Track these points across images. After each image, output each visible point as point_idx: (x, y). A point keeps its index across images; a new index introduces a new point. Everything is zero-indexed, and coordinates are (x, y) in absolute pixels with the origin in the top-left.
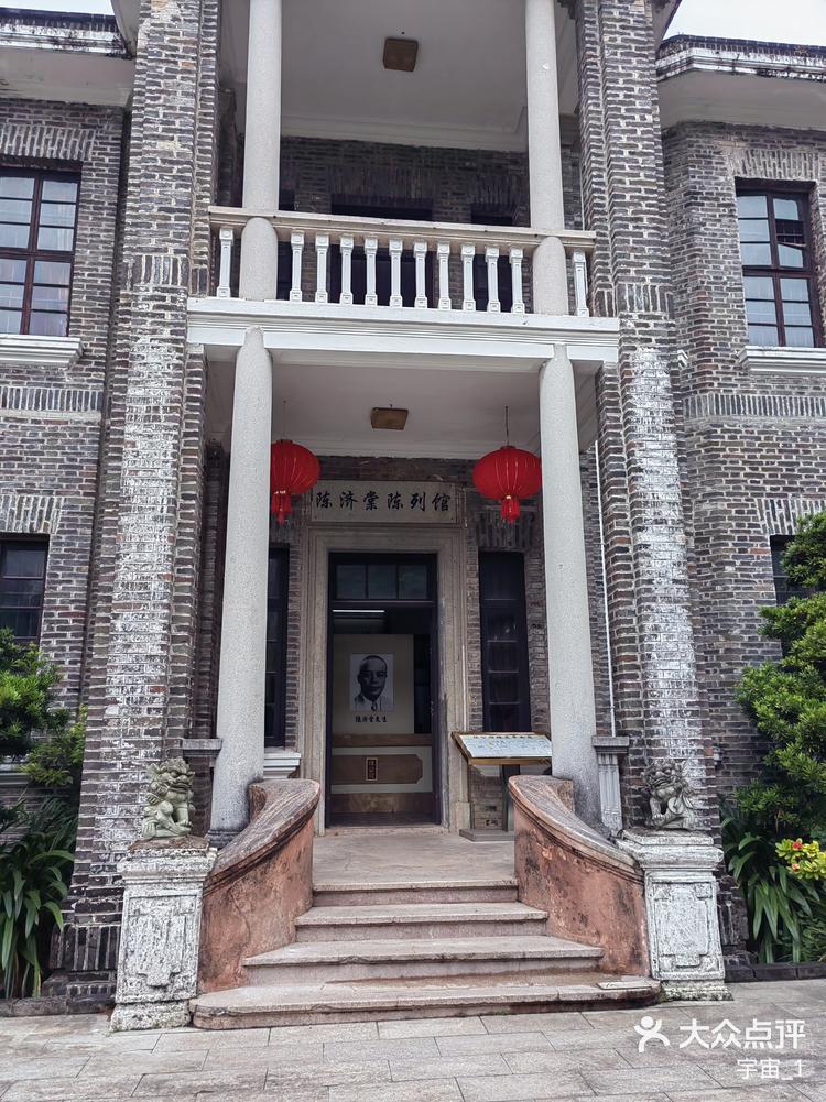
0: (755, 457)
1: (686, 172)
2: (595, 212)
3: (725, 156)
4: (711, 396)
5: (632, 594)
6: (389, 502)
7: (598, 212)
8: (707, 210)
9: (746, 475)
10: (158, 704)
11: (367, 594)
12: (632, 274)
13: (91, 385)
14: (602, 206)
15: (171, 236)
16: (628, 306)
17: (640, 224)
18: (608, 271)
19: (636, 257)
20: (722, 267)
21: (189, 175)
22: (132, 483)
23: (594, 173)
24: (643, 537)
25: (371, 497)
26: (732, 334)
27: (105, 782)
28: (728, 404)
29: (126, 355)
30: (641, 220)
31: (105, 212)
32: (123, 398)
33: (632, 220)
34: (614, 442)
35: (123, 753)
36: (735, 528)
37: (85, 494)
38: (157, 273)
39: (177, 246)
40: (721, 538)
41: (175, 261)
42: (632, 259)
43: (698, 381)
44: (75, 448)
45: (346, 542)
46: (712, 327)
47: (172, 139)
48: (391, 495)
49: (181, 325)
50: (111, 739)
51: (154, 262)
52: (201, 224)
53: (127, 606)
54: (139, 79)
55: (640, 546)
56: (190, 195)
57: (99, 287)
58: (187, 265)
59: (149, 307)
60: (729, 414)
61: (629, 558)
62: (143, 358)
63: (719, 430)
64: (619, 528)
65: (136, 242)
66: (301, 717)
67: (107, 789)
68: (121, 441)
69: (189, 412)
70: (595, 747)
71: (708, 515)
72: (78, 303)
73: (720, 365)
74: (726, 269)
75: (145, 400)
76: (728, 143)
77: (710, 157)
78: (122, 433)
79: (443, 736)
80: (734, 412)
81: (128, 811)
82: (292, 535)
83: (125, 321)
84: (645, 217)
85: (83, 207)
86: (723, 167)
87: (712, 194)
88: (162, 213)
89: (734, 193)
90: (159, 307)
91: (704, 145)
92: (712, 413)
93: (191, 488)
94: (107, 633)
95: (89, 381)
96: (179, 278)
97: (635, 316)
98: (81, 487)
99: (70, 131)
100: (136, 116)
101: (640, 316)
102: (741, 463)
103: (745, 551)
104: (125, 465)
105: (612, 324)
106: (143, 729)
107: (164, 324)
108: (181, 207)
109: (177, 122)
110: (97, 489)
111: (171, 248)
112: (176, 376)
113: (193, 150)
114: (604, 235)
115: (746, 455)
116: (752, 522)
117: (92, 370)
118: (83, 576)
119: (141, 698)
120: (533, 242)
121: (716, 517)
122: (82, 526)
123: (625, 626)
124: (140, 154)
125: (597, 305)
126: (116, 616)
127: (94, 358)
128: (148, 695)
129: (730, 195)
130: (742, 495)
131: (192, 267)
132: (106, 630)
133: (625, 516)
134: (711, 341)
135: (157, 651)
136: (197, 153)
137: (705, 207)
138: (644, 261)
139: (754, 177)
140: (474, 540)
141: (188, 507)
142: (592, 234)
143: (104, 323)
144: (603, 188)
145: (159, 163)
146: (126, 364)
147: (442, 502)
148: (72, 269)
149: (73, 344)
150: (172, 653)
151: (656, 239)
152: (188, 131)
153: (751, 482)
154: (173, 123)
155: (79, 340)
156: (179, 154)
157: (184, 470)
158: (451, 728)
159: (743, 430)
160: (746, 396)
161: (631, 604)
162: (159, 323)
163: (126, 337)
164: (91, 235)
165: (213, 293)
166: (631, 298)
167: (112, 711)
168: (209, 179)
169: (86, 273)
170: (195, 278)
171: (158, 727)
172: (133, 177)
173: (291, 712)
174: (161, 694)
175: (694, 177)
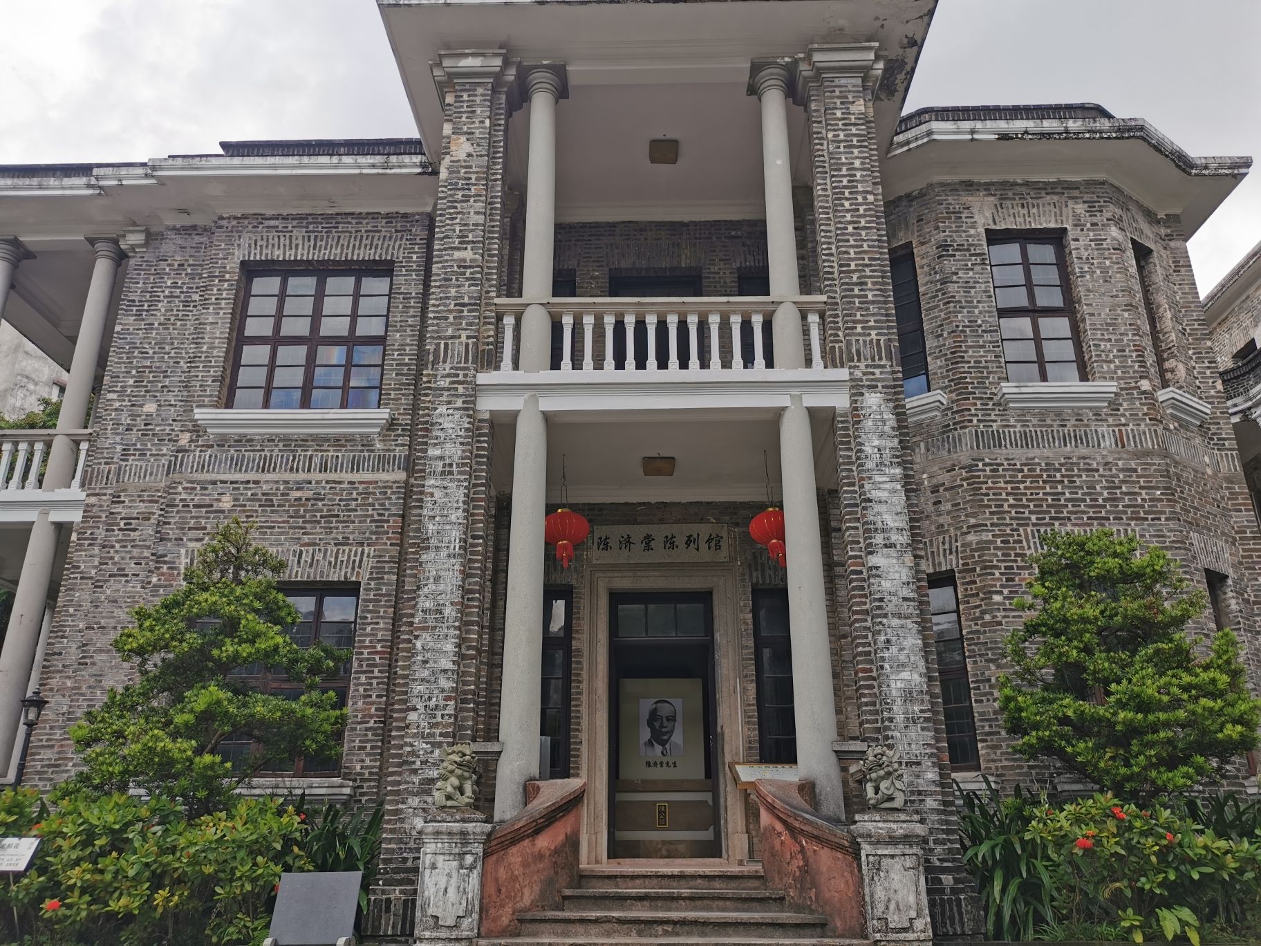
0: (1018, 488)
1: (937, 228)
2: (825, 279)
3: (974, 210)
4: (970, 432)
5: (867, 612)
6: (665, 543)
7: (829, 279)
8: (959, 260)
9: (1010, 506)
10: (450, 710)
11: (647, 631)
12: (859, 330)
13: (398, 448)
14: (832, 273)
15: (464, 325)
16: (856, 358)
17: (864, 287)
18: (839, 329)
19: (861, 315)
20: (977, 311)
21: (479, 276)
22: (431, 526)
23: (824, 246)
24: (873, 560)
25: (648, 539)
26: (989, 373)
27: (406, 777)
28: (988, 439)
29: (427, 423)
30: (866, 284)
31: (412, 301)
32: (424, 458)
33: (857, 284)
34: (847, 477)
35: (421, 753)
36: (1001, 558)
37: (392, 545)
38: (453, 354)
39: (469, 333)
40: (988, 568)
41: (467, 345)
42: (858, 317)
43: (958, 419)
44: (383, 504)
45: (624, 583)
46: (969, 367)
47: (466, 249)
48: (666, 537)
49: (471, 396)
50: (411, 740)
51: (450, 347)
52: (488, 313)
53: (425, 629)
54: (441, 204)
55: (871, 568)
56: (480, 292)
57: (406, 365)
58: (477, 348)
59: (444, 383)
60: (989, 448)
61: (864, 580)
62: (441, 424)
63: (980, 465)
64: (853, 553)
65: (437, 332)
66: (584, 749)
67: (408, 783)
68: (422, 493)
69: (477, 467)
70: (836, 752)
71: (974, 546)
72: (388, 379)
73: (979, 402)
74: (980, 312)
75: (442, 458)
76: (977, 199)
77: (960, 213)
78: (423, 486)
79: (720, 767)
80: (995, 446)
81: (425, 802)
82: (575, 577)
83: (426, 395)
84: (869, 281)
85: (394, 298)
86: (972, 220)
87: (963, 245)
88: (457, 308)
89: (985, 243)
90: (454, 382)
91: (953, 202)
92: (972, 448)
93: (479, 529)
94: (410, 652)
95: (396, 445)
96: (470, 358)
97: (862, 365)
98: (388, 539)
99: (385, 236)
100: (438, 233)
101: (867, 366)
102: (1004, 494)
103: (1013, 580)
104: (425, 512)
105: (842, 374)
106: (438, 732)
107: (457, 396)
108: (473, 302)
109: (470, 235)
110: (402, 541)
111: (464, 334)
112: (466, 437)
113: (482, 256)
114: (834, 298)
115: (1009, 486)
116: (1018, 551)
117: (399, 435)
118: (388, 618)
119: (437, 706)
120: (771, 308)
121: (983, 547)
122: (389, 573)
123: (861, 641)
124: (441, 262)
125: (831, 359)
126: (417, 637)
127: (401, 425)
128: (442, 703)
129: (982, 245)
130: (1007, 525)
131: (481, 348)
132: (408, 650)
133: (859, 542)
134: (968, 380)
135: (450, 666)
136: (486, 258)
137: (957, 257)
138: (869, 318)
139: (1004, 227)
140: (747, 577)
141: (477, 545)
142: (824, 298)
143: (410, 394)
144: (832, 259)
145: (456, 269)
146: (426, 430)
147: (715, 542)
148: (385, 350)
149: (384, 414)
150: (462, 669)
151: (880, 299)
152: (478, 242)
153: (1016, 512)
154: (467, 237)
155: (388, 410)
156: (471, 260)
157: (473, 514)
158: (728, 758)
159: (1005, 463)
160: (1006, 430)
161: (866, 621)
162: (453, 395)
163: (427, 408)
164: (401, 321)
165: (497, 368)
166: (858, 352)
167: (413, 716)
168: (495, 277)
169: (396, 353)
170: (483, 356)
171: (450, 730)
172: (435, 281)
173: (576, 743)
174: (453, 702)
175: (944, 232)
